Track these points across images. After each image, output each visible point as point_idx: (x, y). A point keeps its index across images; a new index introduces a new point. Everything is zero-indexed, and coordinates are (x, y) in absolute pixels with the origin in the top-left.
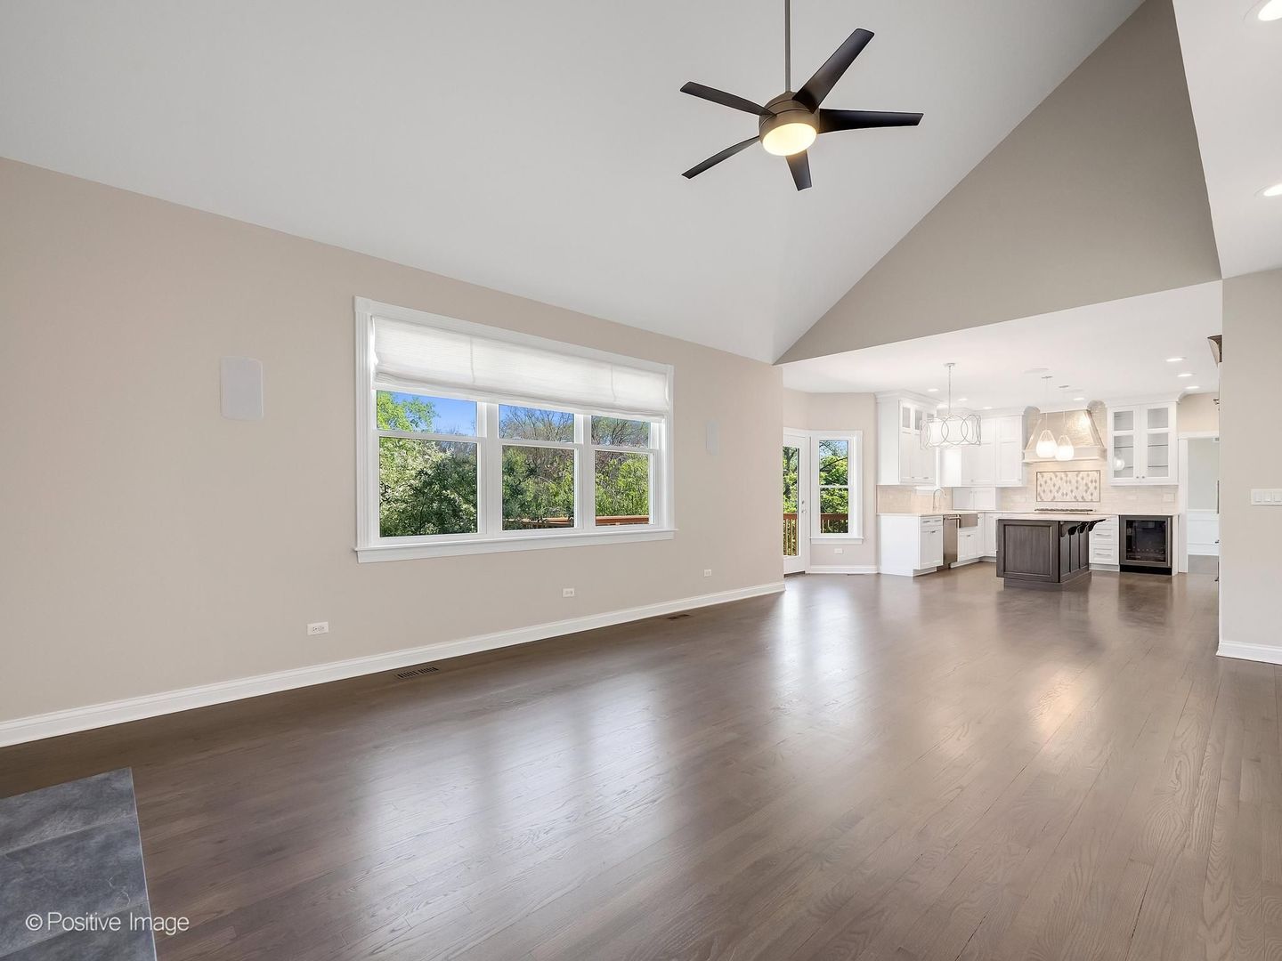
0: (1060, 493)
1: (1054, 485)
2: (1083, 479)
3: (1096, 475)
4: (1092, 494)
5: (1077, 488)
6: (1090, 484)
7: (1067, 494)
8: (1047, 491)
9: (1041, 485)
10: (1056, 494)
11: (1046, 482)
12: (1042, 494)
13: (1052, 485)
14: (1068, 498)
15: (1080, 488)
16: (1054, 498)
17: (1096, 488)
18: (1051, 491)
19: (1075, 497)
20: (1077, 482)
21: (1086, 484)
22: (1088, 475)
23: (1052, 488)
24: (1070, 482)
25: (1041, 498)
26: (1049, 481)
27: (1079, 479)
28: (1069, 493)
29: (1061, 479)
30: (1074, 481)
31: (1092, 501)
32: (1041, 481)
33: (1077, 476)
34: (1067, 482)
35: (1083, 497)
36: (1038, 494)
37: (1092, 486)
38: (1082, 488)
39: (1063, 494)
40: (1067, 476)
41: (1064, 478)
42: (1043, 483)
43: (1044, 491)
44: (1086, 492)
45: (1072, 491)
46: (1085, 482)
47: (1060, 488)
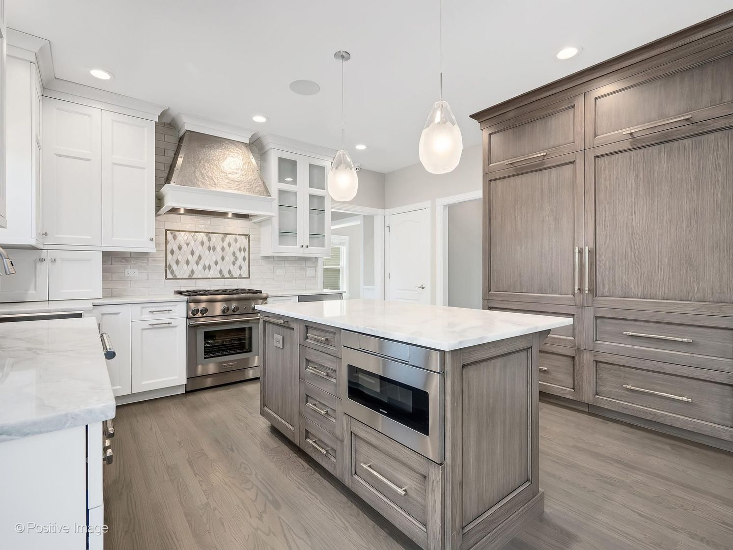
0: (200, 266)
1: (192, 253)
2: (229, 245)
3: (243, 241)
4: (240, 268)
5: (223, 258)
6: (238, 254)
7: (209, 267)
8: (182, 262)
9: (172, 252)
10: (195, 267)
11: (180, 248)
12: (174, 267)
13: (189, 252)
14: (211, 274)
15: (227, 258)
16: (193, 272)
17: (244, 259)
18: (188, 262)
19: (221, 272)
20: (223, 249)
21: (234, 254)
22: (236, 241)
23: (190, 258)
24: (214, 249)
25: (172, 272)
26: (185, 247)
27: (225, 244)
28: (213, 265)
29: (202, 243)
30: (218, 249)
31: (240, 277)
32: (173, 245)
33: (223, 240)
34: (209, 249)
35: (230, 272)
36: (167, 267)
37: (240, 256)
38: (229, 258)
39: (204, 268)
40: (209, 240)
41: (207, 244)
42: (175, 248)
43: (177, 262)
44: (234, 264)
45: (216, 263)
46: (232, 249)
47: (200, 258)
